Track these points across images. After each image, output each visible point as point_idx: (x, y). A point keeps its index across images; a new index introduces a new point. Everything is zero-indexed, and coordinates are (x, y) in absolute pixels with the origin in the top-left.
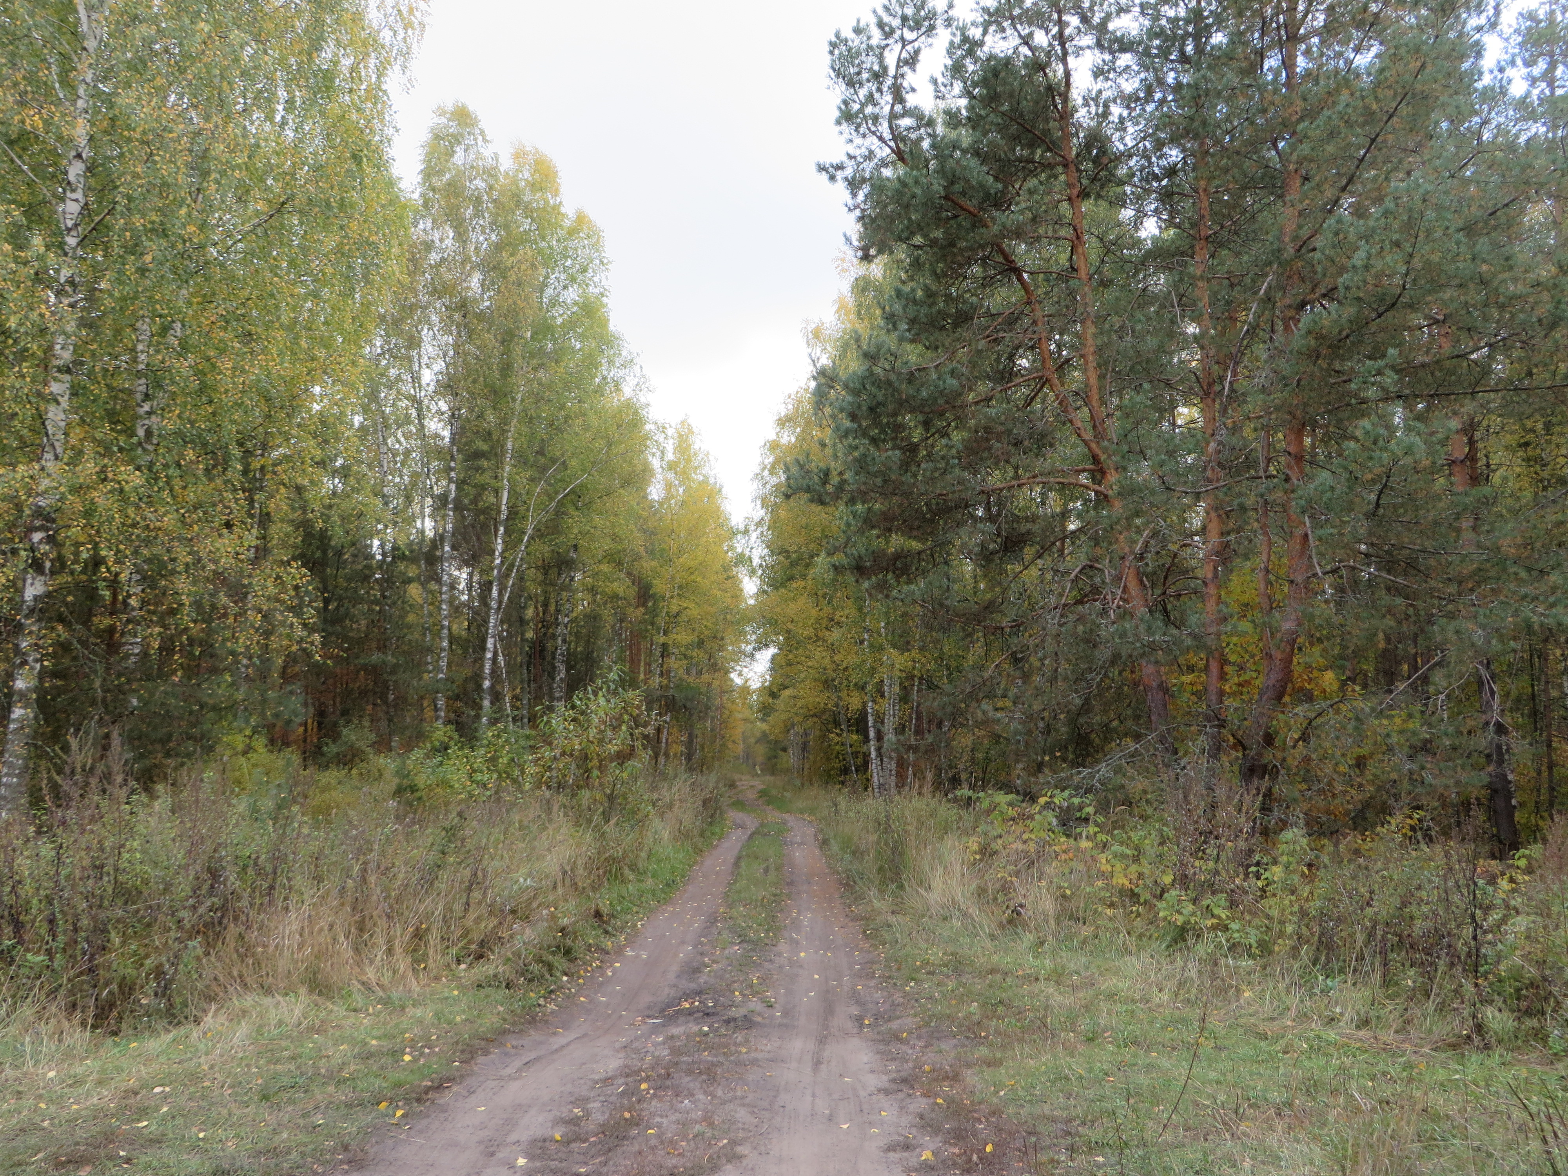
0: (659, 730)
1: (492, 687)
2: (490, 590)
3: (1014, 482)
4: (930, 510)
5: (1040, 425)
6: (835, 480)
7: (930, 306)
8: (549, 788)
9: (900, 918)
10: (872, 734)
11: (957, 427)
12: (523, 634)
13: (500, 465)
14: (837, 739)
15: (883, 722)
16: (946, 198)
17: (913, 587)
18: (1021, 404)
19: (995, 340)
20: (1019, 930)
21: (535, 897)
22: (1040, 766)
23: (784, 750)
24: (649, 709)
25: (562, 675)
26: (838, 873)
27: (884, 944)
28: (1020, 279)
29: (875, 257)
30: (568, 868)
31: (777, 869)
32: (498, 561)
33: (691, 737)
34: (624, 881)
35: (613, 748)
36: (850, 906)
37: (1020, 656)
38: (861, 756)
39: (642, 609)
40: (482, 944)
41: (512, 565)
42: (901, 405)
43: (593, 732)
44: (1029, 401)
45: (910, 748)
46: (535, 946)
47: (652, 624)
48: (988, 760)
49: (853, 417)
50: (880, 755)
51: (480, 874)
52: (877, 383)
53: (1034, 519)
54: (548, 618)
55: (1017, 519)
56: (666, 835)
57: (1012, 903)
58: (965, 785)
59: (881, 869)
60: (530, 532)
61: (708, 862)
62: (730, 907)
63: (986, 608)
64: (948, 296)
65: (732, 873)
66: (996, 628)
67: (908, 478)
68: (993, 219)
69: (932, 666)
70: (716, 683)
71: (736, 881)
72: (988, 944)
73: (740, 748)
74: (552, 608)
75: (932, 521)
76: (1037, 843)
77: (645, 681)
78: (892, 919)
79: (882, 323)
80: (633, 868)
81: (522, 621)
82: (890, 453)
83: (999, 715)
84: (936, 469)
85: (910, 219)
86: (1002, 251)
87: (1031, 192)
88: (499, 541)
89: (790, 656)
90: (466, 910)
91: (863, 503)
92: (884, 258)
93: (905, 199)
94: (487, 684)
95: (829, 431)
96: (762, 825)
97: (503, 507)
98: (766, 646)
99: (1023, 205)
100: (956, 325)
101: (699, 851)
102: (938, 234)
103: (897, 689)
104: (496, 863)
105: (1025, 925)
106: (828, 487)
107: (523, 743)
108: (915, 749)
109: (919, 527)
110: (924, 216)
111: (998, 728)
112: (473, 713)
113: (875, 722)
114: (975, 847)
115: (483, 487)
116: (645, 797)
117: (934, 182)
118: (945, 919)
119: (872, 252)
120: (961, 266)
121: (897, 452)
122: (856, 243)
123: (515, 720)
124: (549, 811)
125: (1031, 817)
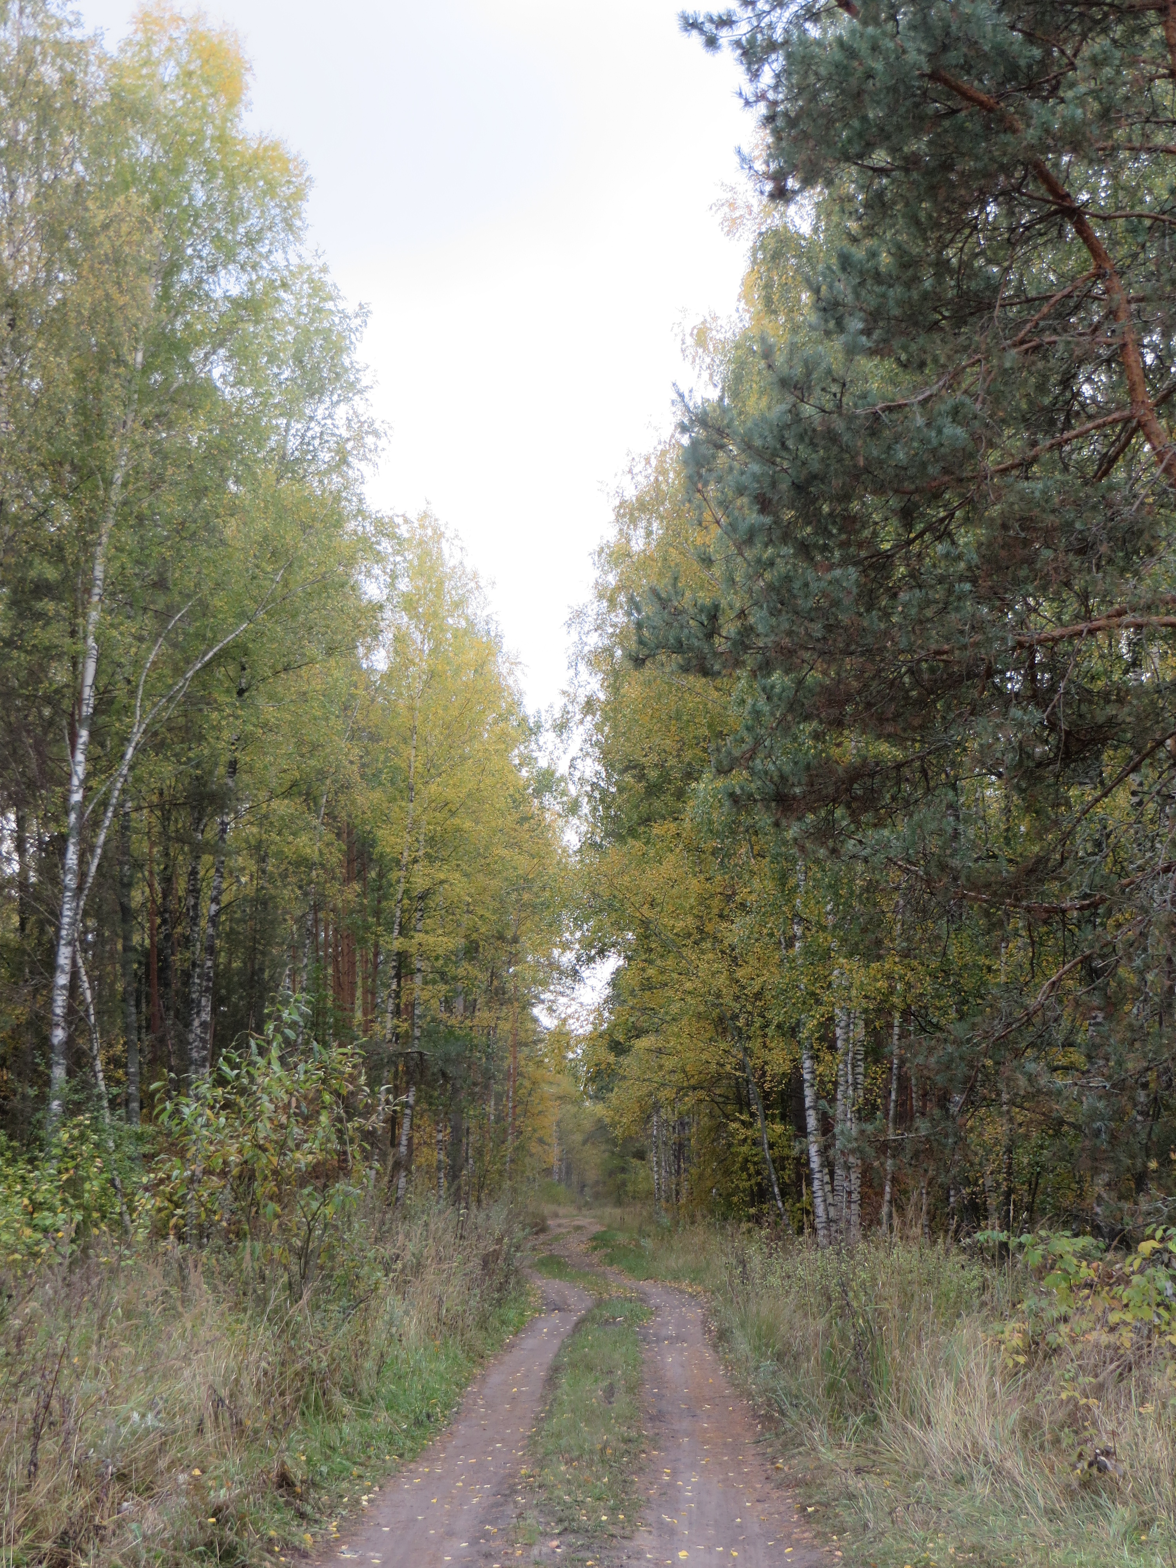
0: (393, 1121)
1: (70, 1041)
2: (63, 853)
3: (1082, 626)
4: (917, 683)
5: (1128, 512)
6: (729, 628)
7: (908, 285)
8: (181, 1238)
9: (871, 1480)
10: (812, 1121)
11: (967, 520)
12: (127, 938)
13: (78, 610)
14: (743, 1132)
15: (833, 1100)
16: (934, 76)
17: (886, 832)
18: (1091, 470)
19: (1036, 349)
20: (1104, 1500)
21: (162, 1449)
22: (1141, 1180)
23: (641, 1155)
24: (373, 1082)
25: (206, 1016)
26: (750, 1396)
27: (841, 1531)
28: (1082, 230)
29: (795, 192)
30: (224, 1393)
31: (631, 1389)
32: (77, 797)
33: (458, 1134)
34: (333, 1417)
35: (303, 1159)
36: (773, 1460)
37: (1099, 964)
38: (790, 1165)
39: (357, 887)
40: (64, 1539)
41: (104, 804)
42: (857, 477)
43: (264, 1128)
44: (1107, 463)
45: (883, 1148)
46: (164, 1543)
47: (377, 913)
48: (1039, 1170)
49: (764, 504)
50: (829, 1165)
51: (55, 1404)
52: (808, 436)
53: (1121, 694)
54: (173, 905)
55: (1087, 695)
56: (412, 1327)
57: (1088, 1449)
58: (994, 1220)
59: (832, 1388)
60: (137, 738)
61: (495, 1378)
62: (541, 1464)
63: (1030, 872)
64: (942, 267)
65: (543, 1399)
66: (1052, 911)
67: (873, 621)
68: (1026, 116)
69: (928, 986)
70: (505, 1026)
71: (550, 1414)
72: (1044, 1527)
73: (554, 1155)
74: (181, 885)
75: (921, 703)
76: (1137, 1330)
77: (366, 1027)
78: (856, 1483)
79: (813, 318)
80: (351, 1391)
81: (126, 913)
82: (838, 572)
83: (1060, 1081)
84: (928, 602)
85: (864, 119)
86: (1043, 177)
87: (1097, 62)
88: (80, 757)
89: (651, 972)
90: (31, 1475)
91: (787, 672)
92: (817, 193)
93: (853, 81)
94: (59, 1035)
95: (716, 531)
96: (600, 1303)
97: (87, 692)
98: (602, 952)
99: (1082, 88)
100: (959, 320)
101: (478, 1357)
102: (919, 145)
103: (859, 1032)
104: (85, 1385)
105: (1115, 1492)
106: (717, 640)
107: (130, 1149)
108: (898, 1149)
109: (897, 716)
110: (892, 111)
111: (1058, 1108)
112: (32, 1092)
113: (818, 1097)
114: (1017, 1341)
115: (50, 653)
116: (371, 1254)
117: (910, 46)
118: (960, 1481)
119: (792, 183)
120: (966, 206)
121: (851, 570)
122: (759, 166)
123: (113, 1104)
124: (183, 1280)
125: (1125, 1280)
